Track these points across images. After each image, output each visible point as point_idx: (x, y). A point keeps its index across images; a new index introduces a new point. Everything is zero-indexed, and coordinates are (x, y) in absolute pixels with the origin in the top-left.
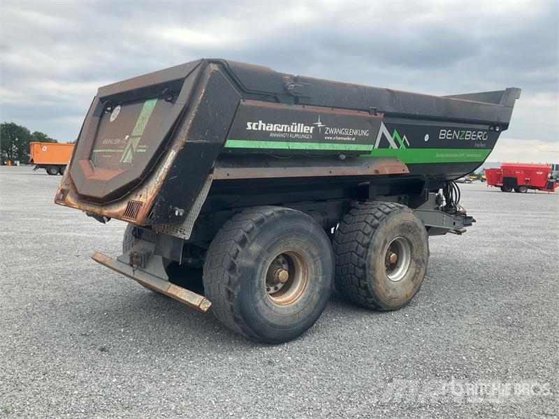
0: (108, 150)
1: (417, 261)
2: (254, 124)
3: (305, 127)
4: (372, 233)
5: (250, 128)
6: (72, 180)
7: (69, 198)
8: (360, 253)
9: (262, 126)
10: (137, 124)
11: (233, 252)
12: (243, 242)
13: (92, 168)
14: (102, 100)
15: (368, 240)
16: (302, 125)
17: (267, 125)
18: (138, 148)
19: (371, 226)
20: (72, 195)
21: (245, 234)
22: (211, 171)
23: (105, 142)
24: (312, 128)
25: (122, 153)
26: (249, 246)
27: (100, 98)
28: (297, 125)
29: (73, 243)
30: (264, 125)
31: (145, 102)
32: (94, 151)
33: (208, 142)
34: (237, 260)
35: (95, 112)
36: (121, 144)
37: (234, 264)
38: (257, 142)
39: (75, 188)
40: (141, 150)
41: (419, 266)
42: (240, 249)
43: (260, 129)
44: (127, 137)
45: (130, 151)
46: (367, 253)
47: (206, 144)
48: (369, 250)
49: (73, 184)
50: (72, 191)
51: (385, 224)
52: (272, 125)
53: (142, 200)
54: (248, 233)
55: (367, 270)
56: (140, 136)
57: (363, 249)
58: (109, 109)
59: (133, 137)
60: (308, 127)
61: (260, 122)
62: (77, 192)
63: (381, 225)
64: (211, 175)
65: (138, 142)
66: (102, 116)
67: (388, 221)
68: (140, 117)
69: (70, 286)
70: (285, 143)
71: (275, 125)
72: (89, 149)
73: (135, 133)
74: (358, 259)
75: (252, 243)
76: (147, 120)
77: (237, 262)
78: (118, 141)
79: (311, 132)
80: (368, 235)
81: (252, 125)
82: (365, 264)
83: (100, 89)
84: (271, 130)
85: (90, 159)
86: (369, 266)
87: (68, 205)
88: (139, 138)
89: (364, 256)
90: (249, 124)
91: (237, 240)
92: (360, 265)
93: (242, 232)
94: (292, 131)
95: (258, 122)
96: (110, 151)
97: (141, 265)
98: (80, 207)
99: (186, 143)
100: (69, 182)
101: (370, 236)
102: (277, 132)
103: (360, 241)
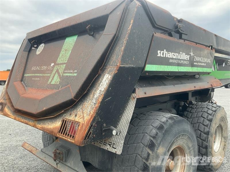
0: (36, 75)
1: (224, 138)
2: (162, 52)
3: (186, 55)
4: (209, 125)
5: (159, 55)
6: (8, 96)
7: (6, 110)
8: (203, 138)
9: (166, 53)
10: (61, 55)
11: (145, 155)
12: (152, 146)
13: (24, 87)
14: (30, 40)
15: (208, 130)
16: (185, 54)
17: (168, 53)
18: (64, 73)
19: (208, 120)
20: (8, 107)
21: (152, 139)
22: (134, 91)
23: (34, 68)
24: (189, 56)
25: (49, 77)
26: (157, 149)
27: (28, 40)
28: (182, 54)
29: (7, 124)
30: (167, 53)
31: (65, 39)
32: (25, 75)
33: (135, 66)
34: (149, 161)
35: (25, 48)
36: (47, 70)
37: (147, 165)
38: (162, 66)
39: (11, 102)
40: (67, 74)
41: (225, 141)
42: (150, 152)
43: (164, 56)
44: (53, 64)
45: (56, 75)
46: (208, 138)
47: (133, 68)
48: (209, 136)
49: (10, 99)
50: (9, 105)
51: (215, 118)
52: (171, 53)
53: (77, 119)
54: (154, 137)
55: (208, 149)
56: (64, 63)
57: (205, 136)
58: (35, 46)
59: (58, 64)
60: (187, 56)
61: (165, 50)
62: (13, 106)
63: (213, 119)
64: (134, 95)
65: (64, 68)
66: (30, 51)
67: (216, 116)
68: (63, 50)
69: (6, 161)
70: (177, 67)
71: (172, 53)
72: (21, 74)
73: (59, 61)
74: (203, 143)
75: (159, 146)
76: (70, 52)
77: (150, 164)
78: (44, 68)
79: (188, 59)
80: (207, 126)
81: (160, 53)
82: (207, 145)
83: (28, 34)
84: (170, 57)
85: (22, 81)
86: (209, 146)
87: (6, 115)
88: (64, 65)
89: (206, 140)
90: (159, 52)
91: (146, 144)
92: (204, 146)
93: (148, 137)
94: (180, 58)
95: (164, 51)
96: (38, 75)
97: (63, 160)
98: (15, 118)
99: (120, 68)
100: (7, 98)
101: (209, 127)
102: (173, 59)
103: (202, 131)
